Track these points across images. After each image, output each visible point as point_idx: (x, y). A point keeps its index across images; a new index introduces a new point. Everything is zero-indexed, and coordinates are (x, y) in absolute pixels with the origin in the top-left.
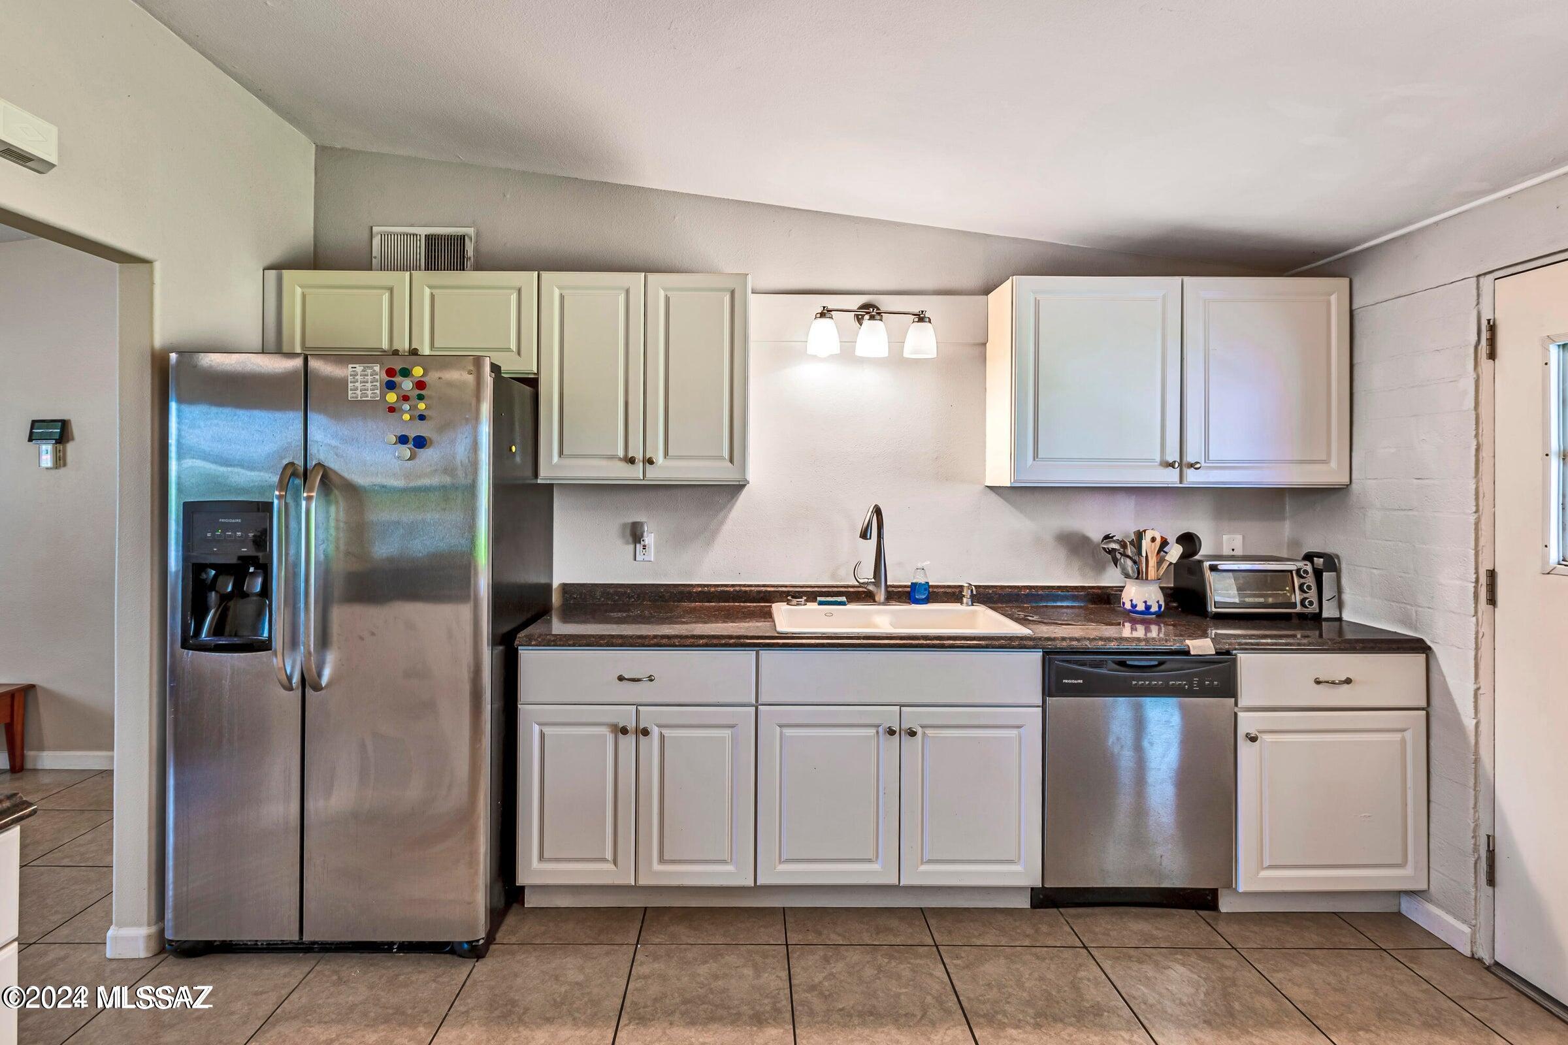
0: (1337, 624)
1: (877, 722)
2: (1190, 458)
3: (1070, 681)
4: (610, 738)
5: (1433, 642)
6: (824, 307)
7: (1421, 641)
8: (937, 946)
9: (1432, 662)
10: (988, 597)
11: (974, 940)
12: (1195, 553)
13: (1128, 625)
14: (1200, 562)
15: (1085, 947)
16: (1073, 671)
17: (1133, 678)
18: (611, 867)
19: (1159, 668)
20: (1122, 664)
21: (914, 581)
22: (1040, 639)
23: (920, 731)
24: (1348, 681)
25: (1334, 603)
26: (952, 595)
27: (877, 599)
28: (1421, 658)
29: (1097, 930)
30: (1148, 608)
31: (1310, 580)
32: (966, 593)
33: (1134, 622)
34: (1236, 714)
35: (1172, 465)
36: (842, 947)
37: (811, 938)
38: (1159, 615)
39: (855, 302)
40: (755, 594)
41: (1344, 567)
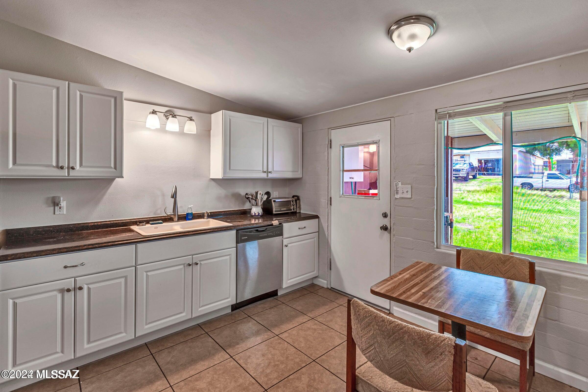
0: (299, 214)
1: (184, 263)
2: (269, 170)
3: (244, 238)
4: (59, 296)
5: (320, 215)
6: (153, 110)
7: (317, 215)
8: (207, 333)
9: (319, 220)
10: (213, 215)
11: (218, 327)
12: (270, 197)
13: (253, 220)
14: (271, 200)
15: (249, 316)
16: (245, 235)
17: (260, 234)
18: (61, 354)
19: (266, 230)
20: (257, 231)
21: (188, 212)
22: (235, 226)
23: (199, 262)
24: (305, 227)
25: (299, 208)
26: (200, 216)
27: (174, 220)
28: (317, 220)
29: (251, 311)
30: (259, 214)
31: (295, 203)
32: (206, 215)
33: (255, 219)
34: (283, 240)
35: (265, 172)
36: (174, 346)
37: (160, 348)
38: (261, 216)
39: (164, 109)
40: (121, 224)
41: (301, 199)
